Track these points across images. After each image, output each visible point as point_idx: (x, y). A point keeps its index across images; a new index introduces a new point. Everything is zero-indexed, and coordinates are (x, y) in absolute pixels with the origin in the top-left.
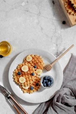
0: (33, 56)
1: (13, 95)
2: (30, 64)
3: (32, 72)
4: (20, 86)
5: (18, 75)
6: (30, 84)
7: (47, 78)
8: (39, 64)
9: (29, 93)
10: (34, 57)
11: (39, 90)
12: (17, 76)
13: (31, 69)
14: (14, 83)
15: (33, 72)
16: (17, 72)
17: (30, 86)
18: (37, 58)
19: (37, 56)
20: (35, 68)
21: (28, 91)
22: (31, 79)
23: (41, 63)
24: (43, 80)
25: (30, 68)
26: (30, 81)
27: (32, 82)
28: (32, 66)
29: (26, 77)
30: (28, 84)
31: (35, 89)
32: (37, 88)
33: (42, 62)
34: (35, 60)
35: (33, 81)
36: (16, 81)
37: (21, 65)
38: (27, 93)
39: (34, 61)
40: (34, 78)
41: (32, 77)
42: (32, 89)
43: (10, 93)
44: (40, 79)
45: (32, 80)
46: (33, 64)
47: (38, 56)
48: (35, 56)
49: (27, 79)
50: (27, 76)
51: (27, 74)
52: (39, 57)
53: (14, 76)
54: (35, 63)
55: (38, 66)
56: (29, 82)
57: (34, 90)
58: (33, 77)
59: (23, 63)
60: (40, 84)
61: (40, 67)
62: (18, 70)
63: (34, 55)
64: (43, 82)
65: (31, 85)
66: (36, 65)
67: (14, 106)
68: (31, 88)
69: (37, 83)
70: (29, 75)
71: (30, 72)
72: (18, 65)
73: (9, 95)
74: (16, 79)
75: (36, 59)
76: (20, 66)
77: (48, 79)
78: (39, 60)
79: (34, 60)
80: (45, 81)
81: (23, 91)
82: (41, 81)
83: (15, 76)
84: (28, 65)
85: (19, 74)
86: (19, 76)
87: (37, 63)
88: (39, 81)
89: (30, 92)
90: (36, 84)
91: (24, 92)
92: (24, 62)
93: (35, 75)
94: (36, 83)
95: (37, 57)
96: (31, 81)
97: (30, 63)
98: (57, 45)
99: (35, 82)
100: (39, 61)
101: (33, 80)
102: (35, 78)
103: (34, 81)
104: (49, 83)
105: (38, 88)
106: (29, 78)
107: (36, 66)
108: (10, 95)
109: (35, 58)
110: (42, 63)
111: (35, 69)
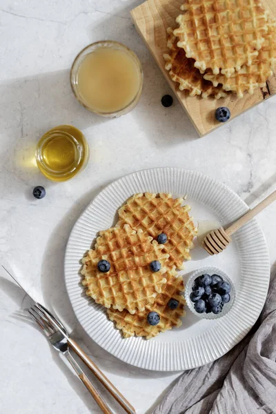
0: (152, 198)
1: (81, 336)
2: (140, 231)
3: (149, 259)
4: (109, 312)
5: (101, 271)
6: (146, 302)
7: (209, 280)
8: (176, 225)
9: (144, 337)
10: (155, 202)
11: (179, 323)
12: (95, 276)
13: (145, 247)
14: (86, 302)
15: (156, 257)
16: (95, 261)
17: (147, 310)
18: (168, 206)
19: (166, 196)
20: (160, 242)
21: (137, 330)
22: (148, 286)
23: (181, 221)
24: (195, 288)
25: (144, 245)
26: (144, 292)
27: (152, 297)
28: (150, 234)
29: (128, 278)
30: (140, 305)
31: (166, 320)
32: (171, 319)
33: (185, 220)
34: (160, 214)
35: (154, 291)
36: (94, 297)
37: (107, 234)
38: (135, 336)
39: (158, 219)
40: (159, 282)
41: (151, 279)
42: (155, 324)
43: (70, 330)
44: (182, 284)
45: (154, 287)
46: (151, 230)
47: (170, 196)
48: (158, 196)
49: (135, 286)
50: (132, 275)
51: (131, 268)
52: (174, 201)
53: (83, 278)
54: (161, 222)
55: (172, 234)
56: (140, 298)
57: (161, 324)
58: (154, 276)
59: (114, 226)
60: (181, 301)
61: (180, 237)
62: (98, 253)
63: (154, 195)
64: (193, 296)
65: (149, 307)
66: (166, 231)
67: (81, 376)
68: (148, 318)
69: (172, 299)
70: (141, 270)
71: (145, 261)
72: (98, 235)
73: (63, 337)
74: (91, 287)
75: (162, 209)
76: (104, 237)
77: (215, 283)
78: (177, 212)
79: (155, 211)
80: (201, 291)
81: (121, 331)
82: (188, 291)
83: (88, 278)
84: (134, 232)
85: (103, 268)
86: (102, 274)
87: (167, 223)
88: (178, 293)
89: (148, 334)
90: (168, 304)
91: (123, 335)
92: (120, 222)
93: (164, 269)
94: (167, 300)
95: (166, 200)
96: (148, 293)
97: (141, 225)
98: (249, 155)
99: (164, 296)
100: (174, 214)
101: (157, 288)
102: (164, 281)
103: (160, 291)
104: (218, 298)
105: (177, 316)
106: (140, 282)
107: (164, 237)
108: (69, 336)
109: (160, 204)
110: (187, 225)
111: (162, 246)
